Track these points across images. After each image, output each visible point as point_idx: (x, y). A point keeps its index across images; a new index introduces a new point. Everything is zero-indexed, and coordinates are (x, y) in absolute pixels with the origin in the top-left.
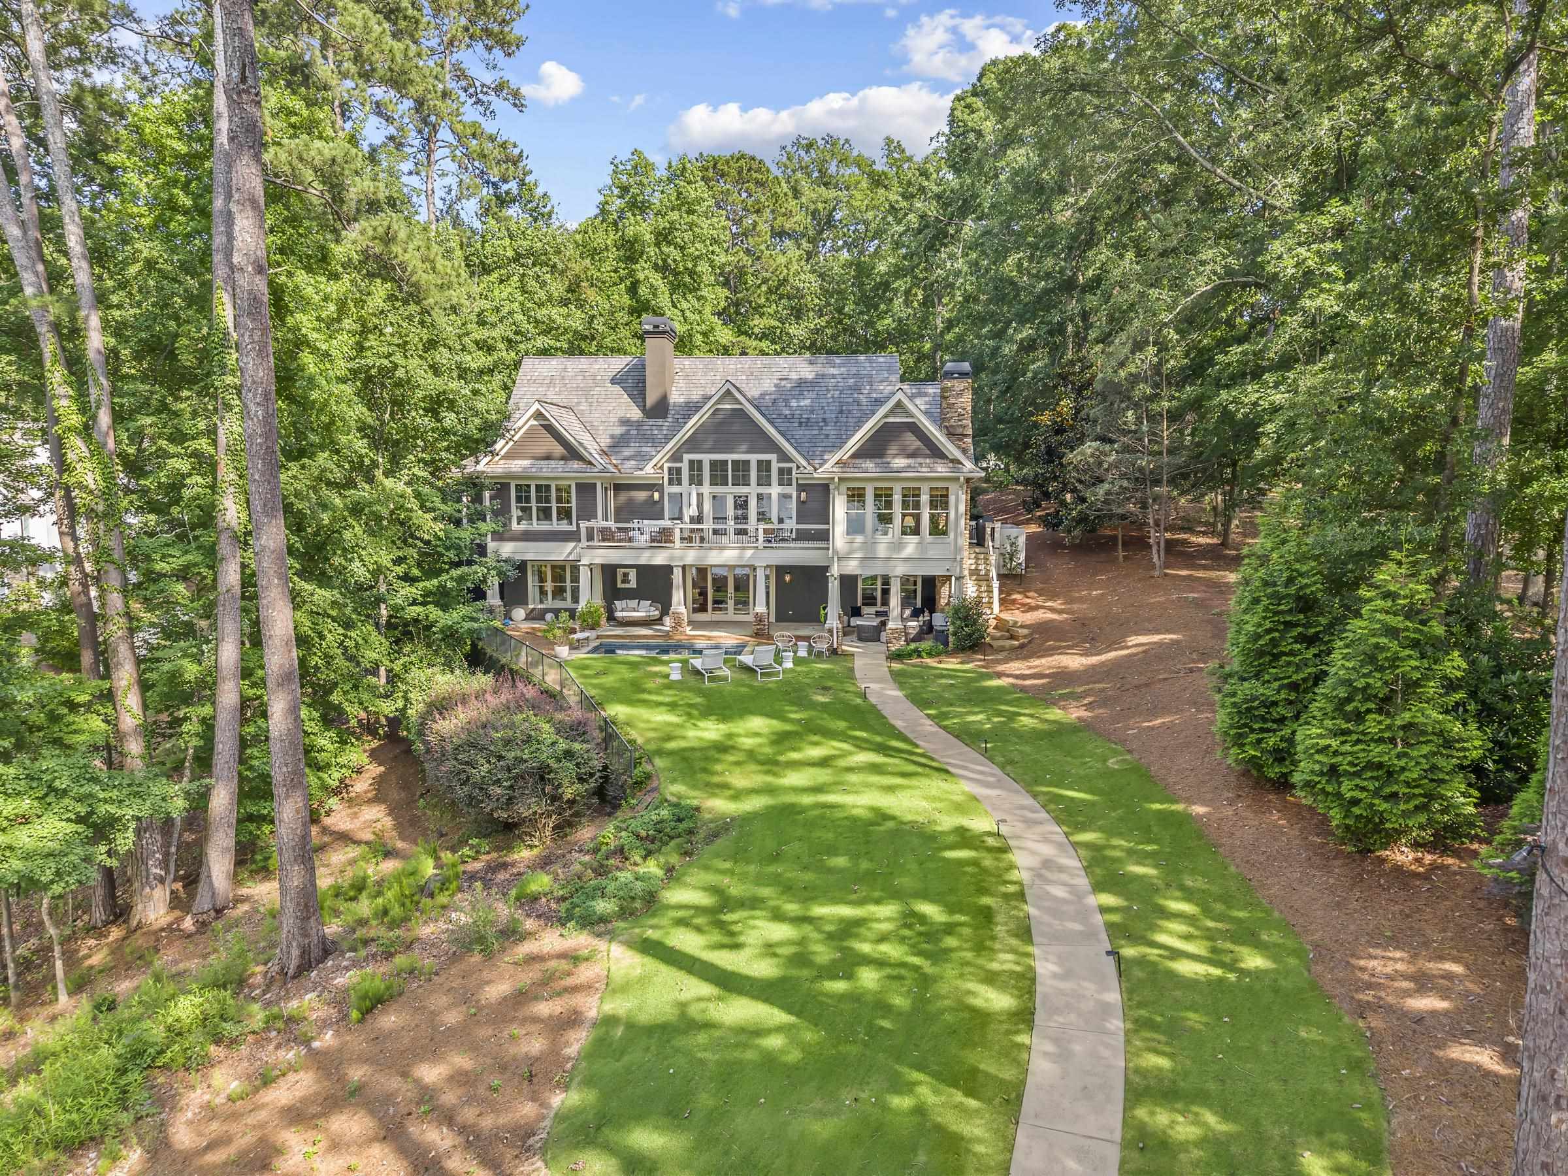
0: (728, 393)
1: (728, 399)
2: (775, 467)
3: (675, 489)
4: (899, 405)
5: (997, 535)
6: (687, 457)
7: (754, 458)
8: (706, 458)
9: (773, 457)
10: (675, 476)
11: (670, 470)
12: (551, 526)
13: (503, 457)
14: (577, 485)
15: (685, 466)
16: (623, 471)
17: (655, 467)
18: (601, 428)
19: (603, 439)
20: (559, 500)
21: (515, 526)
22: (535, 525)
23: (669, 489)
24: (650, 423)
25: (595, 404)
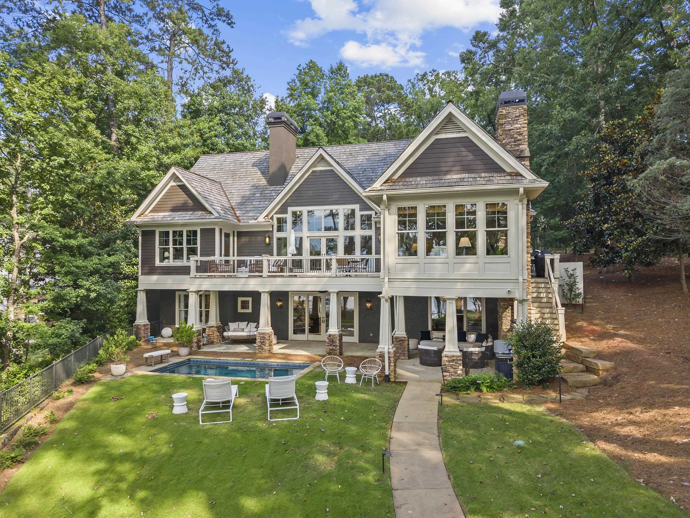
0: (322, 158)
1: (322, 163)
2: (358, 214)
3: (282, 234)
4: (450, 119)
5: (556, 267)
7: (341, 208)
8: (305, 209)
9: (357, 207)
10: (281, 222)
11: (279, 220)
12: (182, 263)
13: (152, 211)
14: (202, 230)
15: (289, 217)
16: (242, 221)
17: (266, 218)
18: (236, 194)
19: (235, 200)
20: (189, 242)
21: (158, 263)
22: (171, 262)
23: (277, 235)
24: (271, 189)
25: (237, 179)
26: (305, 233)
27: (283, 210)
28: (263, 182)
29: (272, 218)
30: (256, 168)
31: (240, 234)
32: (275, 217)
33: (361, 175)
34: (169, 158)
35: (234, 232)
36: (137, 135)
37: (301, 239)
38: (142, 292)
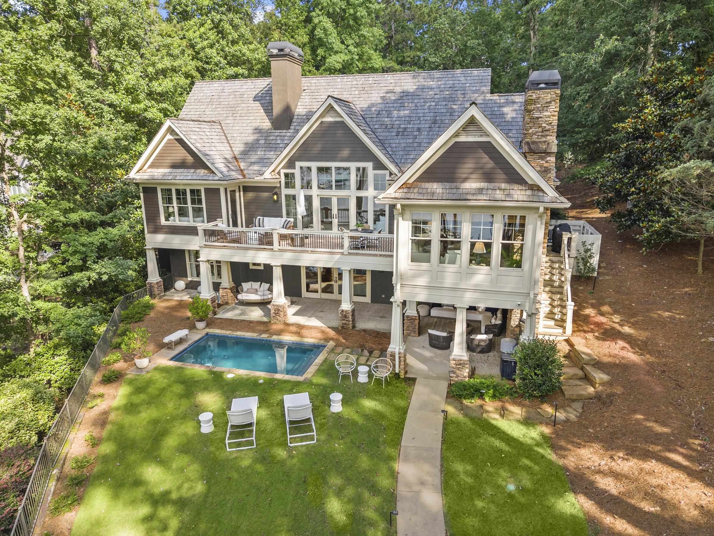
0: (331, 108)
1: (331, 113)
2: (371, 173)
3: (290, 192)
4: (472, 121)
5: (573, 244)
6: (298, 164)
7: (353, 166)
8: (314, 165)
9: (369, 165)
10: (289, 179)
11: (286, 175)
12: (189, 222)
13: (150, 167)
14: (206, 190)
15: (297, 172)
16: (247, 176)
17: (273, 173)
18: (238, 138)
19: (239, 148)
20: (193, 202)
21: (163, 222)
22: (176, 221)
23: (285, 191)
24: (276, 134)
25: (238, 118)
26: (315, 192)
27: (291, 164)
28: (267, 124)
29: (279, 173)
30: (258, 104)
31: (246, 189)
32: (283, 172)
33: (375, 119)
34: (160, 85)
35: (239, 187)
36: (121, 60)
37: (311, 197)
38: (151, 251)
